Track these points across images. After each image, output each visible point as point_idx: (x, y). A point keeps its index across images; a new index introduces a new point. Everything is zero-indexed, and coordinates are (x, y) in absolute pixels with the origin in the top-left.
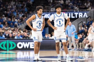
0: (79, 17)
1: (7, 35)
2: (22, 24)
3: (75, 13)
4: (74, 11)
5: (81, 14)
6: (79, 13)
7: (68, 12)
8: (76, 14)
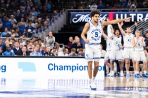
0: (138, 20)
1: (18, 49)
2: (43, 32)
3: (131, 15)
4: (128, 11)
5: (140, 16)
6: (136, 14)
7: (118, 12)
8: (133, 15)
